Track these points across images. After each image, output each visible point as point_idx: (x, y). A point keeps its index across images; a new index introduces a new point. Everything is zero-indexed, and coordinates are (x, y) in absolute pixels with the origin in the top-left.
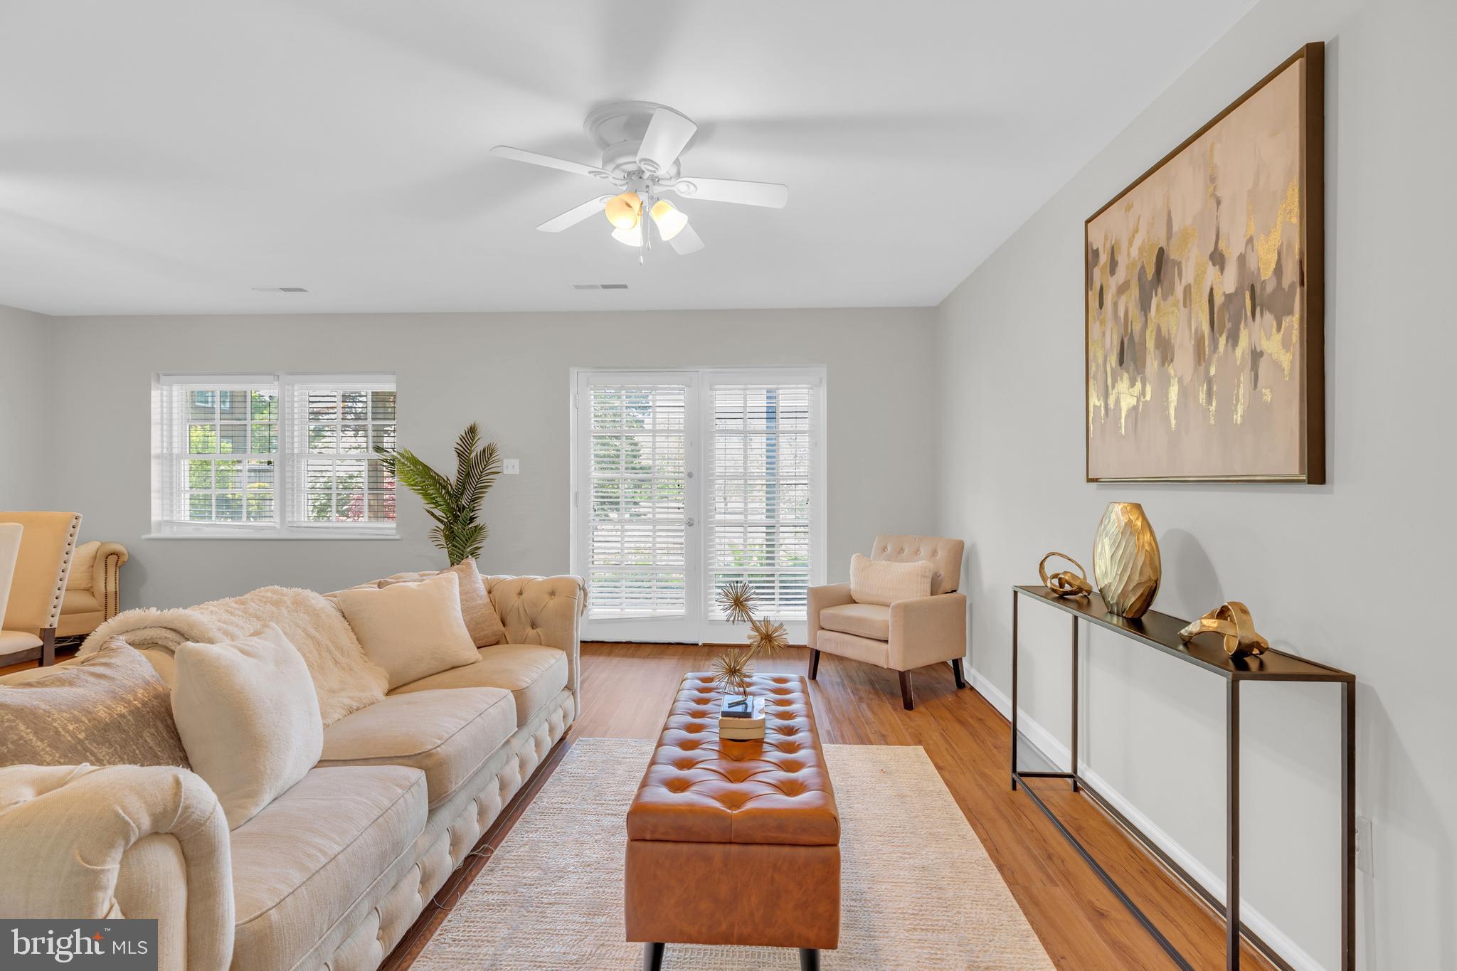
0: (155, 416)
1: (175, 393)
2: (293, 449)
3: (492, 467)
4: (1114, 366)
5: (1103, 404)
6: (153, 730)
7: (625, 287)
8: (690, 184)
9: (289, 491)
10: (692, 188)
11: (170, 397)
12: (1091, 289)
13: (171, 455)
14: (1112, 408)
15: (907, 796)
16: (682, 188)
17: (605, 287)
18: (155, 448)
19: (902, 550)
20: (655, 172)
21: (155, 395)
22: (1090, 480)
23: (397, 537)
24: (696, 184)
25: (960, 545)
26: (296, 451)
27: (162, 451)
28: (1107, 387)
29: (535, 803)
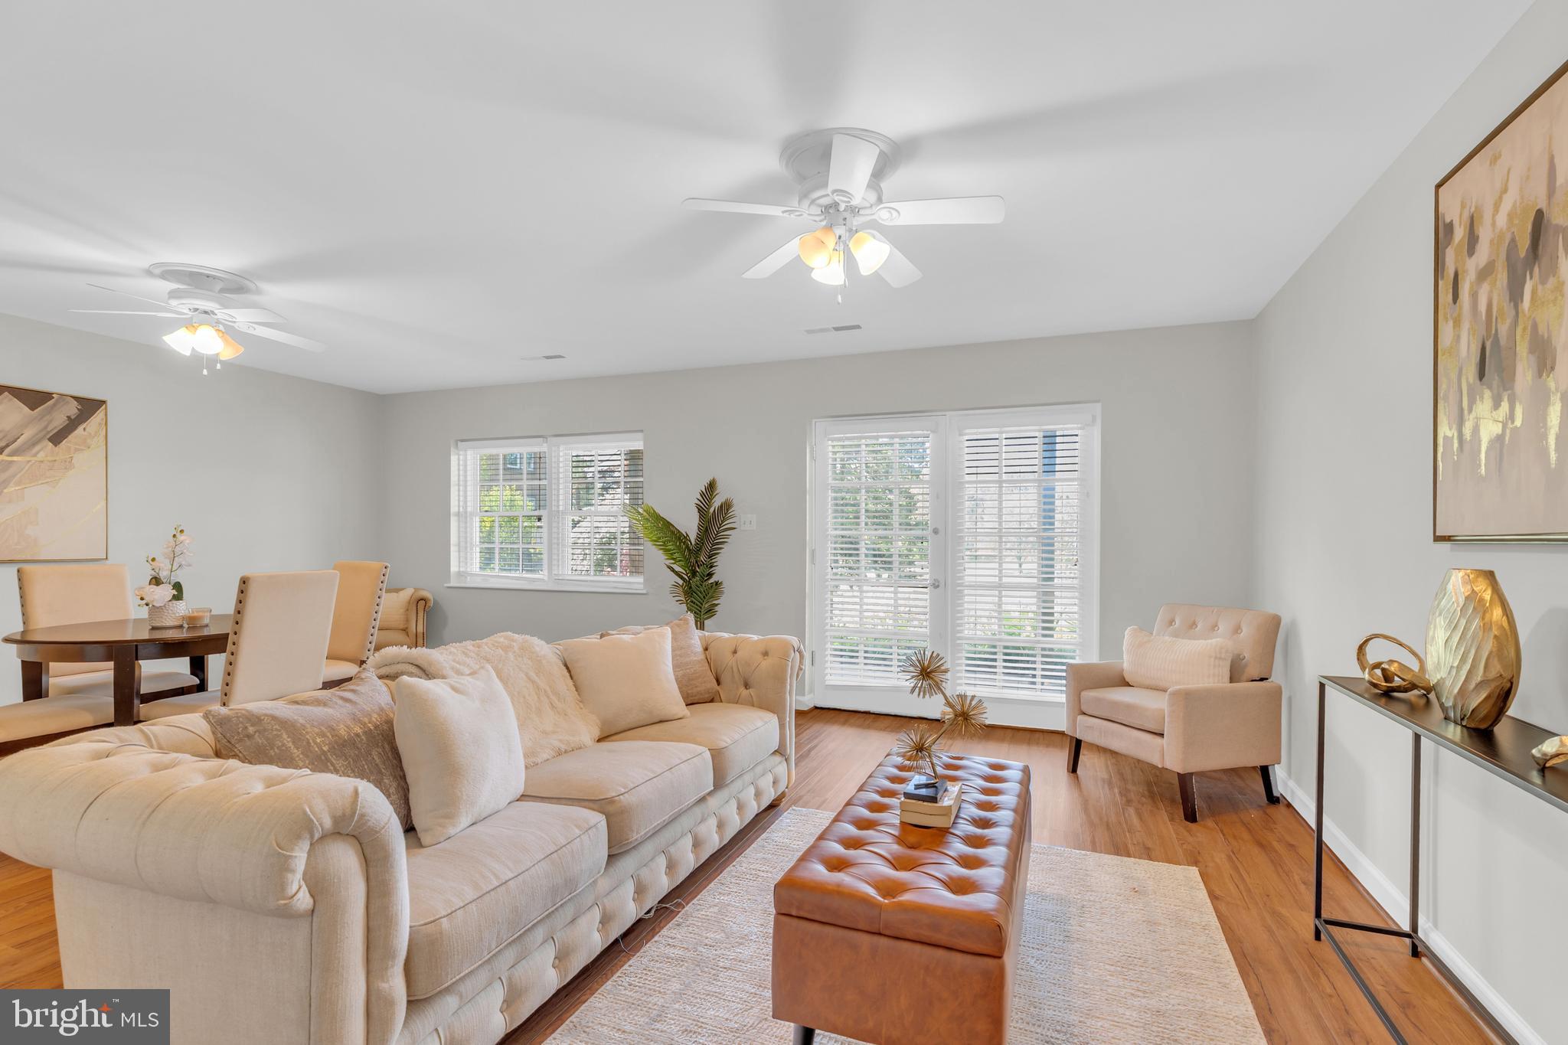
0: (454, 478)
1: (469, 457)
2: (558, 506)
3: (727, 524)
4: (1471, 380)
5: (1456, 435)
6: (380, 750)
7: (858, 327)
8: (891, 210)
9: (555, 546)
10: (895, 214)
11: (465, 461)
12: (1443, 278)
13: (466, 512)
14: (1469, 438)
15: (1160, 924)
16: (883, 215)
17: (837, 329)
18: (454, 509)
19: (1194, 625)
20: (849, 202)
21: (454, 459)
22: (1438, 539)
23: (644, 592)
24: (899, 210)
25: (1275, 622)
26: (561, 508)
27: (459, 509)
28: (1461, 410)
29: (734, 866)
